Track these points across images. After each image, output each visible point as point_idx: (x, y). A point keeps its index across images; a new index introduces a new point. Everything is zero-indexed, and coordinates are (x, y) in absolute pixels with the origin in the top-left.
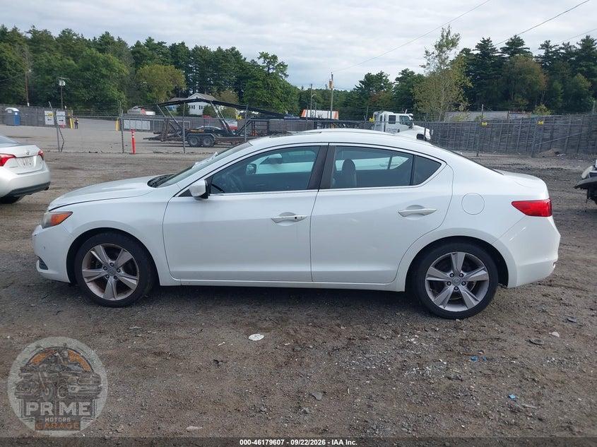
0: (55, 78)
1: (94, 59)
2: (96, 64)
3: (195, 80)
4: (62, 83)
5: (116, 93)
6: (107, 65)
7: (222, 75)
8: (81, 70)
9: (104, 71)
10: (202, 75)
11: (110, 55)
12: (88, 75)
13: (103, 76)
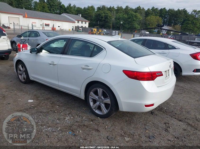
0: (120, 21)
1: (132, 15)
2: (133, 17)
3: (167, 21)
4: (122, 23)
5: (137, 26)
6: (136, 16)
7: (178, 19)
8: (128, 18)
9: (134, 19)
10: (170, 20)
11: (137, 13)
12: (130, 20)
13: (134, 20)
